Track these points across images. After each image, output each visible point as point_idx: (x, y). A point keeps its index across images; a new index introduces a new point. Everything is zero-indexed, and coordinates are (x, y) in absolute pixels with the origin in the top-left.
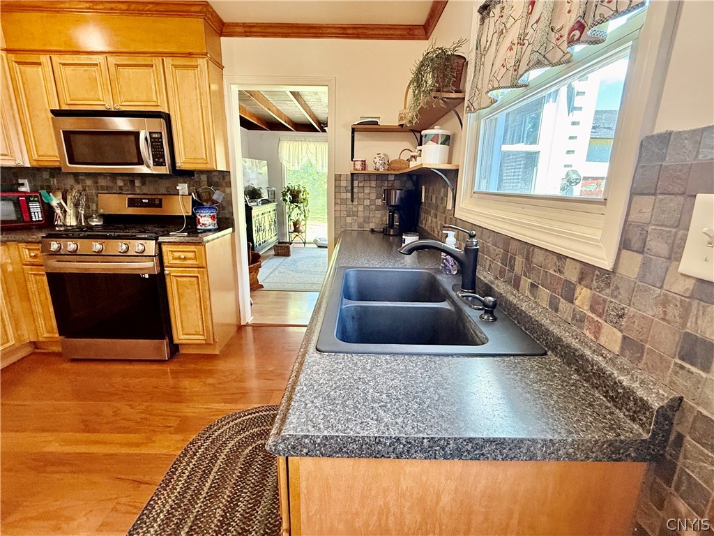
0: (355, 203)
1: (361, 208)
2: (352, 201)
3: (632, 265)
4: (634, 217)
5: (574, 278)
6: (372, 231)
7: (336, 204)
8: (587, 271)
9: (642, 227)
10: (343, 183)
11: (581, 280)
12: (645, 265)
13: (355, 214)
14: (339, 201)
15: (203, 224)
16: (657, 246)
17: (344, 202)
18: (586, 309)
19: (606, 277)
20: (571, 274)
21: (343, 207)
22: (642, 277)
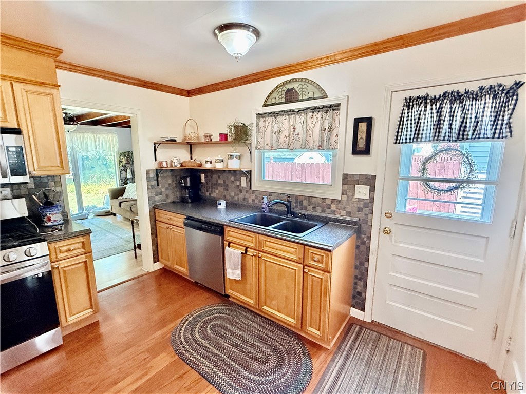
0: (160, 187)
1: (163, 190)
2: (158, 185)
3: (345, 198)
4: (343, 189)
5: (330, 203)
6: (174, 202)
7: (148, 188)
8: (333, 201)
9: (346, 191)
10: (152, 175)
11: (332, 203)
12: (348, 197)
13: (160, 194)
14: (150, 187)
15: (55, 221)
16: (349, 194)
17: (153, 187)
18: (335, 209)
19: (339, 201)
20: (329, 202)
21: (153, 190)
22: (348, 200)
